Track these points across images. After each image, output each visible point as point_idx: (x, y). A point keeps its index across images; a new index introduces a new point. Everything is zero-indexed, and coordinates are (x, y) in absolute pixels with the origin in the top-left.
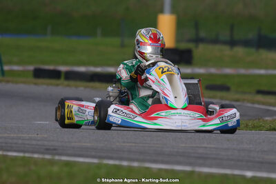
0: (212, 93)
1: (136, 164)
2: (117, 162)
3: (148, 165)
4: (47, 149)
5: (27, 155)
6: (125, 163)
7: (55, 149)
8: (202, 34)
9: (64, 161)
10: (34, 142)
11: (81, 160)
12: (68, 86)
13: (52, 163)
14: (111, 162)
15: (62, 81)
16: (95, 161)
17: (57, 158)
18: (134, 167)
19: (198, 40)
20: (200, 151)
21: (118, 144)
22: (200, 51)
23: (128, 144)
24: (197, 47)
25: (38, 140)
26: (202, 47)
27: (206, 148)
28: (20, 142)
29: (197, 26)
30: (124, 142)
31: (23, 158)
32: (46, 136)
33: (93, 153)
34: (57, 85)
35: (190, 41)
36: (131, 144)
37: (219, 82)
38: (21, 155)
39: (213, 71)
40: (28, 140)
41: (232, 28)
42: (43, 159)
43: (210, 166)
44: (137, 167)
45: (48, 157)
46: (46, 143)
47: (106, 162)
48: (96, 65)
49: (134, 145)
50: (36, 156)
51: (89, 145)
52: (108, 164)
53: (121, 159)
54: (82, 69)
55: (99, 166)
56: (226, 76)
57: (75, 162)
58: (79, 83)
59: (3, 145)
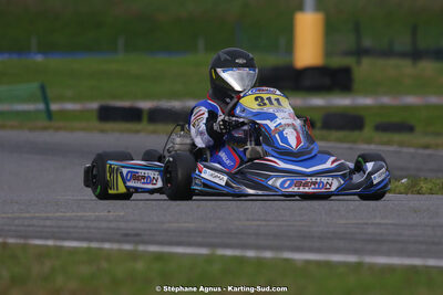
0: (385, 136)
1: (268, 254)
2: (237, 253)
3: (287, 255)
4: (127, 235)
5: (94, 245)
6: (251, 254)
7: (137, 235)
8: (367, 42)
9: (153, 253)
10: (104, 225)
12: (154, 132)
13: (134, 256)
14: (229, 252)
15: (144, 125)
16: (204, 251)
17: (141, 248)
18: (265, 258)
19: (360, 52)
20: (371, 230)
21: (238, 223)
22: (364, 69)
23: (254, 223)
24: (359, 63)
25: (110, 221)
26: (366, 62)
27: (379, 224)
28: (82, 224)
29: (357, 29)
30: (248, 220)
32: (122, 214)
33: (199, 240)
34: (137, 132)
35: (348, 53)
36: (259, 223)
37: (396, 119)
38: (84, 245)
39: (386, 100)
40: (94, 221)
41: (414, 31)
42: (120, 250)
43: (388, 254)
44: (272, 259)
45: (128, 247)
46: (123, 225)
47: (220, 252)
49: (264, 223)
50: (107, 246)
51: (192, 226)
52: (223, 256)
53: (244, 247)
55: (209, 259)
56: (407, 108)
57: (171, 254)
59: (56, 230)
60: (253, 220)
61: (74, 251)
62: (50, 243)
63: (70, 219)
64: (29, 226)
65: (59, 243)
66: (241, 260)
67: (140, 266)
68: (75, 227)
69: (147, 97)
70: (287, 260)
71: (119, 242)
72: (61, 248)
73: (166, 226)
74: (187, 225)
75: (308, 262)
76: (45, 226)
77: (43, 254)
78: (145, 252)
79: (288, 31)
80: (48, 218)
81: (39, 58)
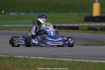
1: (87, 61)
2: (79, 60)
4: (53, 56)
5: (45, 58)
6: (82, 60)
7: (56, 56)
10: (48, 53)
11: (66, 59)
13: (55, 61)
14: (77, 60)
16: (72, 60)
17: (57, 59)
18: (86, 62)
21: (79, 53)
23: (83, 53)
25: (49, 53)
28: (42, 53)
30: (82, 52)
31: (44, 59)
32: (52, 51)
33: (70, 57)
38: (43, 58)
40: (45, 52)
42: (52, 59)
44: (88, 62)
45: (53, 59)
46: (52, 53)
47: (75, 60)
48: (70, 23)
49: (86, 53)
50: (49, 58)
51: (69, 54)
52: (76, 61)
53: (81, 59)
54: (65, 25)
55: (73, 62)
57: (64, 60)
58: (63, 30)
59: (36, 54)
60: (83, 52)
61: (41, 60)
62: (35, 58)
63: (40, 52)
64: (30, 54)
65: (37, 58)
66: (80, 62)
67: (56, 63)
68: (41, 54)
69: (58, 23)
70: (91, 62)
71: (51, 57)
72: (38, 59)
73: (62, 54)
74: (67, 54)
75: (96, 63)
76: (34, 54)
77: (33, 60)
78: (58, 60)
79: (92, 8)
80: (34, 52)
81: (33, 14)
